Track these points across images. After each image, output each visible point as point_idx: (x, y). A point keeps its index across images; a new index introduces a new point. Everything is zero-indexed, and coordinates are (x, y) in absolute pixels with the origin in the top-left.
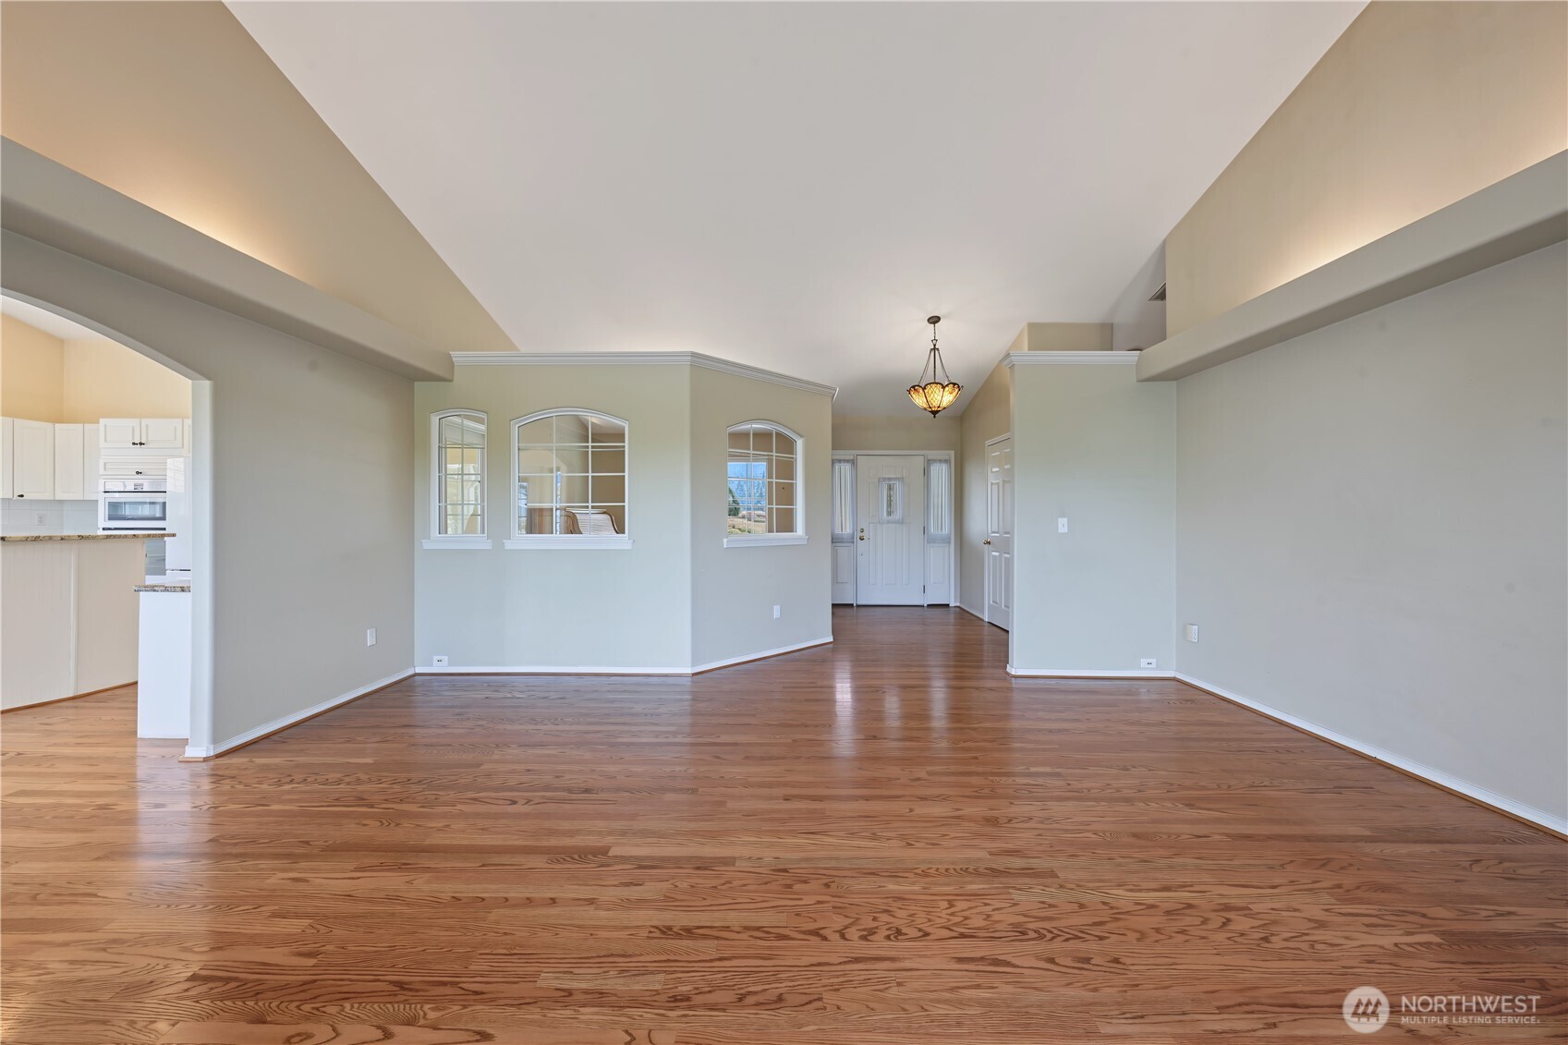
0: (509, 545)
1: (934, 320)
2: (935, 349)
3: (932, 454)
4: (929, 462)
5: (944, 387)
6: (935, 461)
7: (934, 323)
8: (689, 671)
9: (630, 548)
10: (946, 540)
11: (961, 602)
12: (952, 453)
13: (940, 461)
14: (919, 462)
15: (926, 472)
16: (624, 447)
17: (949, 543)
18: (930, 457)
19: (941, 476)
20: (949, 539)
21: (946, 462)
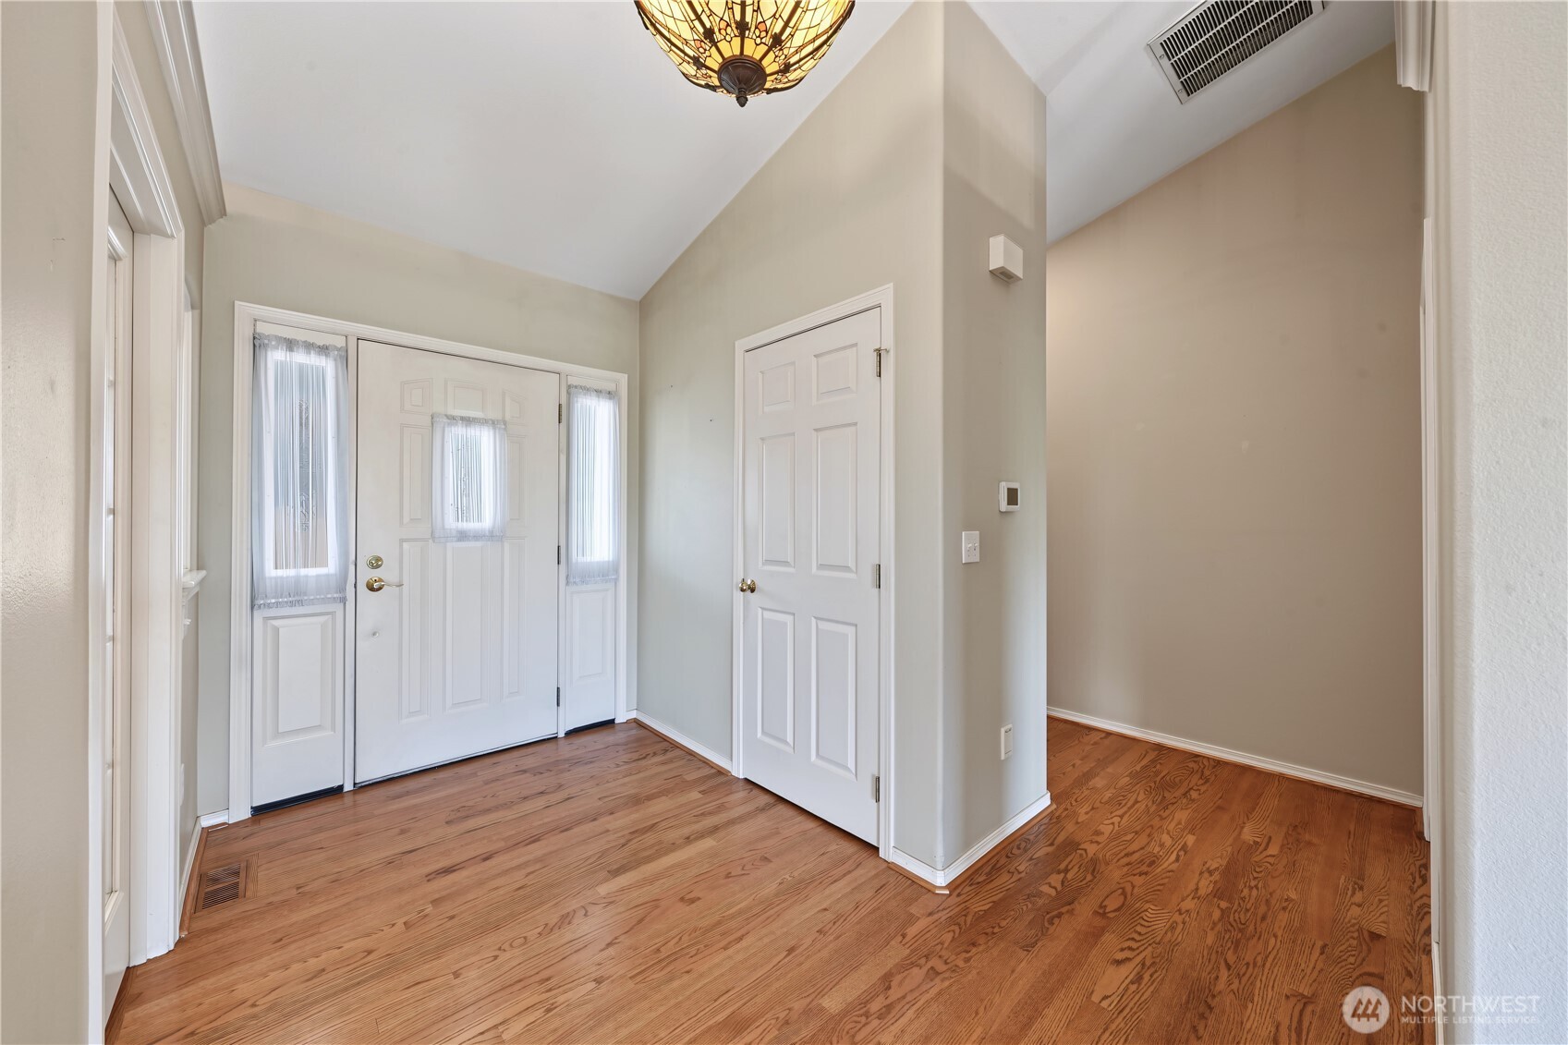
3: (578, 376)
4: (571, 392)
6: (584, 391)
10: (606, 574)
11: (641, 714)
12: (623, 379)
13: (598, 392)
14: (548, 392)
15: (564, 414)
17: (616, 581)
18: (572, 381)
19: (599, 425)
20: (616, 571)
21: (610, 395)
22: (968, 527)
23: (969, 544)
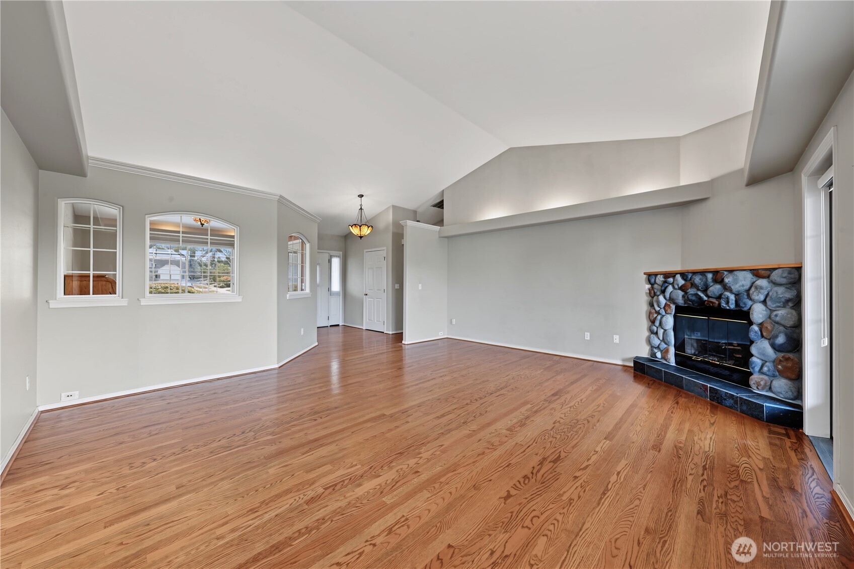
0: (144, 302)
1: (361, 196)
2: (361, 209)
3: (333, 253)
4: (331, 257)
5: (368, 227)
6: (335, 256)
7: (361, 197)
8: (277, 366)
9: (241, 301)
10: (337, 294)
11: (344, 323)
12: (341, 253)
13: (336, 256)
14: (326, 257)
15: (330, 261)
16: (234, 241)
17: (340, 295)
18: (331, 254)
19: (336, 263)
20: (340, 293)
21: (339, 257)
22: (397, 284)
23: (397, 286)
